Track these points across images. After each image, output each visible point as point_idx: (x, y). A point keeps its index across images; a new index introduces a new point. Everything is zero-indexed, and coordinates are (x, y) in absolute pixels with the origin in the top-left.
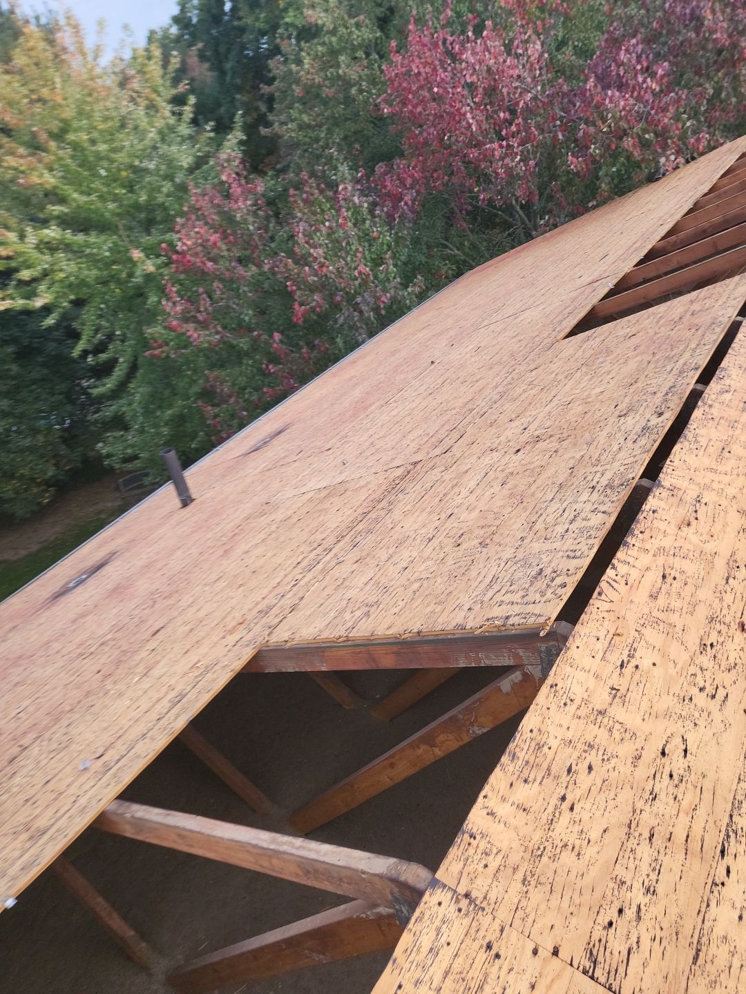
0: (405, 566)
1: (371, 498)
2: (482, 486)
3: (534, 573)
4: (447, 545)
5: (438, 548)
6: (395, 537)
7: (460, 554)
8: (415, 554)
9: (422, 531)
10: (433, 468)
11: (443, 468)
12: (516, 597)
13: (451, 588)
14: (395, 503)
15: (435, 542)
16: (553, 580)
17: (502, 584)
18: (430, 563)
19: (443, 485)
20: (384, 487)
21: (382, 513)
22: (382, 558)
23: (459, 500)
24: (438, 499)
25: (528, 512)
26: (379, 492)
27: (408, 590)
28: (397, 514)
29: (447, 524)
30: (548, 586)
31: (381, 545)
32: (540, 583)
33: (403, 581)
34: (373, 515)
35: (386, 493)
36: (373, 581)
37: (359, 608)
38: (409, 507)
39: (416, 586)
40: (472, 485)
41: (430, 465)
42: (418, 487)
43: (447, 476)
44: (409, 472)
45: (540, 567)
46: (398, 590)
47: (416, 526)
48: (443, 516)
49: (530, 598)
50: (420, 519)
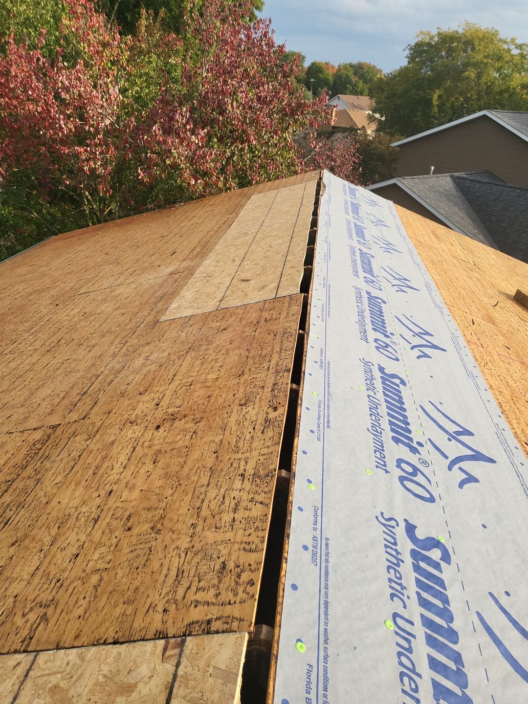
0: (75, 552)
1: (12, 463)
2: (134, 461)
3: (217, 567)
4: (117, 528)
5: (107, 531)
6: (53, 514)
7: (134, 540)
8: (83, 538)
9: (84, 509)
10: (74, 434)
11: (86, 436)
12: (209, 596)
13: (137, 583)
14: (43, 471)
15: (102, 524)
16: (239, 576)
17: (190, 579)
18: (103, 549)
19: (91, 456)
20: (24, 451)
21: (31, 483)
22: (45, 540)
23: (114, 476)
24: (91, 472)
25: (190, 496)
26: (20, 456)
27: (87, 585)
28: (48, 485)
29: (110, 503)
30: (237, 583)
31: (39, 524)
32: (227, 578)
33: (77, 572)
34: (19, 484)
35: (28, 459)
36: (40, 572)
37: (31, 609)
38: (59, 479)
39: (94, 579)
40: (123, 458)
41: (71, 430)
42: (64, 454)
43: (94, 446)
44: (49, 437)
45: (222, 559)
46: (75, 584)
47: (76, 502)
48: (103, 493)
49: (223, 597)
50: (77, 493)
